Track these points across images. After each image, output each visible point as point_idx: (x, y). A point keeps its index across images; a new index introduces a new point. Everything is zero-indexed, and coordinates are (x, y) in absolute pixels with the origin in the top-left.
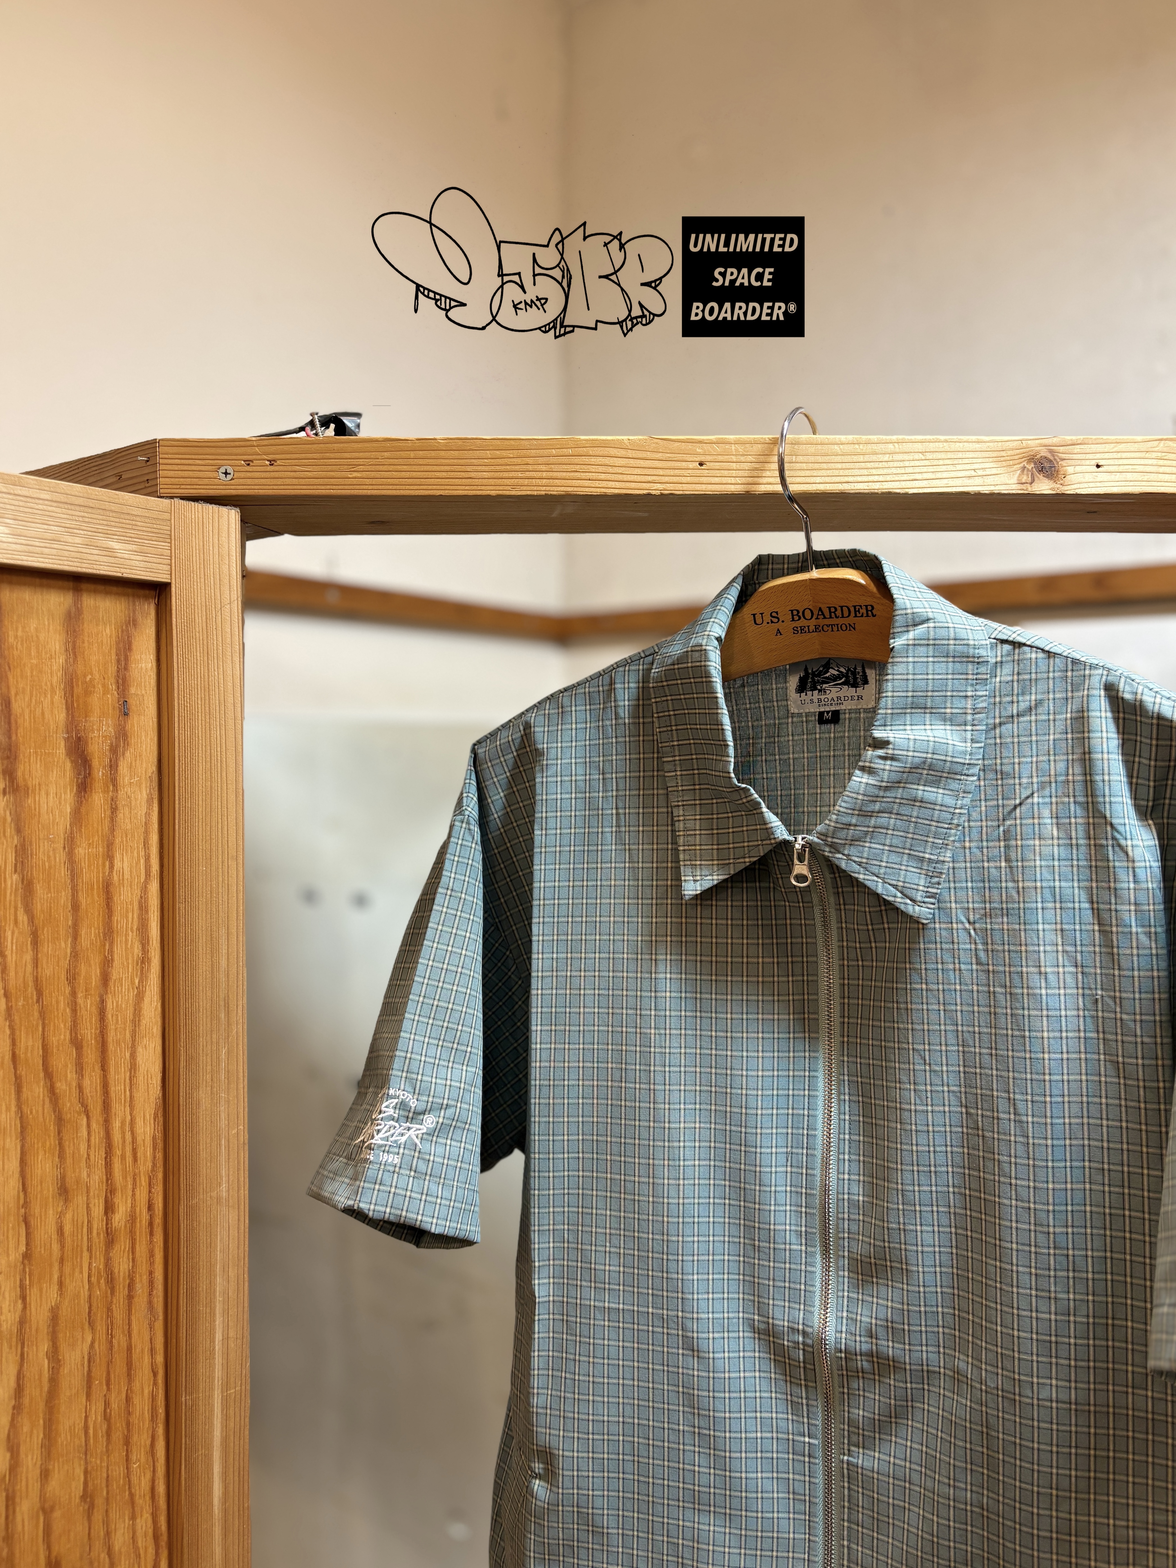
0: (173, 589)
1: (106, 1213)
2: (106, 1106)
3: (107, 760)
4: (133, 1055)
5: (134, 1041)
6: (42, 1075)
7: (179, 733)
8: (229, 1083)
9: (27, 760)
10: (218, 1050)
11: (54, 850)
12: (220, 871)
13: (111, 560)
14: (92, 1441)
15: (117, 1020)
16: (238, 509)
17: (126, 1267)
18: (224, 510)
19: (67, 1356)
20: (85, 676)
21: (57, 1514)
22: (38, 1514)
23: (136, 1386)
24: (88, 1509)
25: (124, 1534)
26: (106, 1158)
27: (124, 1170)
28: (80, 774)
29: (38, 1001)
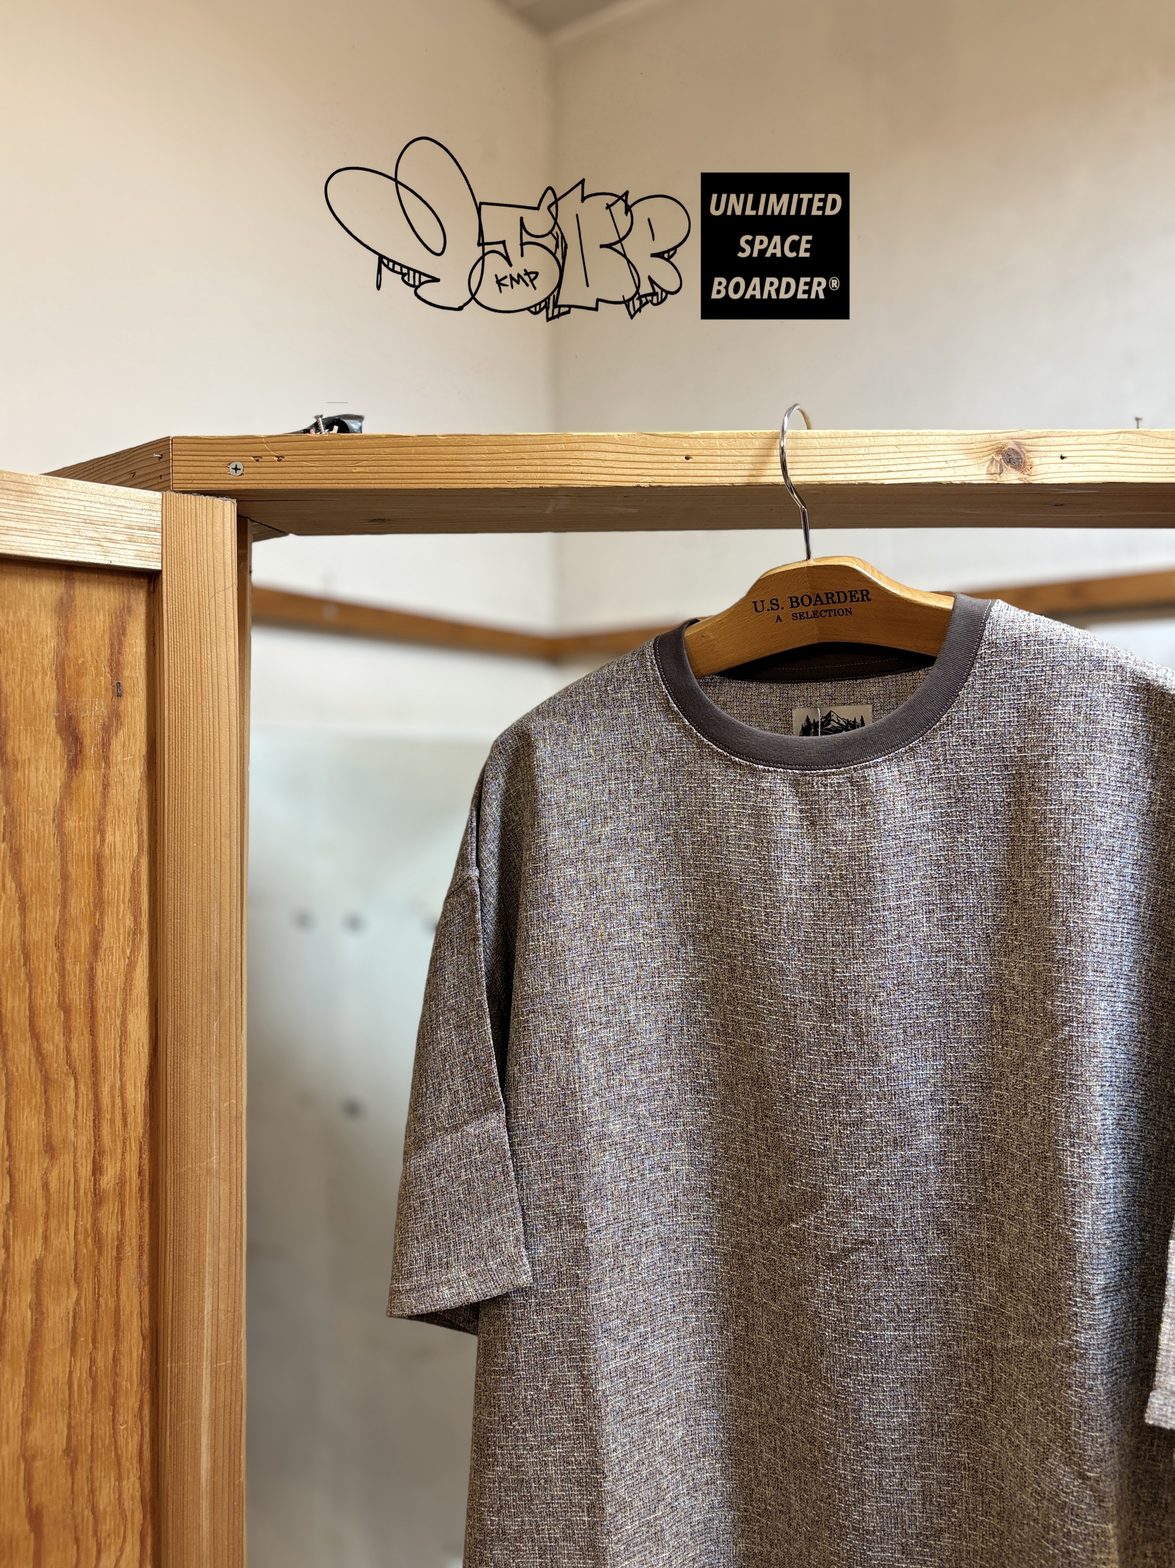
0: (164, 577)
1: (94, 1174)
2: (95, 1070)
3: (99, 739)
4: (124, 1023)
5: (124, 1009)
6: (28, 1035)
7: (169, 713)
8: (220, 1056)
9: (16, 736)
10: (209, 1022)
11: (43, 822)
12: (212, 847)
13: (99, 548)
14: (76, 1397)
15: (107, 988)
16: (235, 501)
17: (114, 1228)
18: (218, 501)
19: (51, 1309)
20: (77, 659)
21: (38, 1464)
22: (18, 1461)
23: (124, 1348)
24: (72, 1464)
25: (109, 1493)
26: (94, 1120)
27: (113, 1134)
28: (70, 751)
29: (25, 965)
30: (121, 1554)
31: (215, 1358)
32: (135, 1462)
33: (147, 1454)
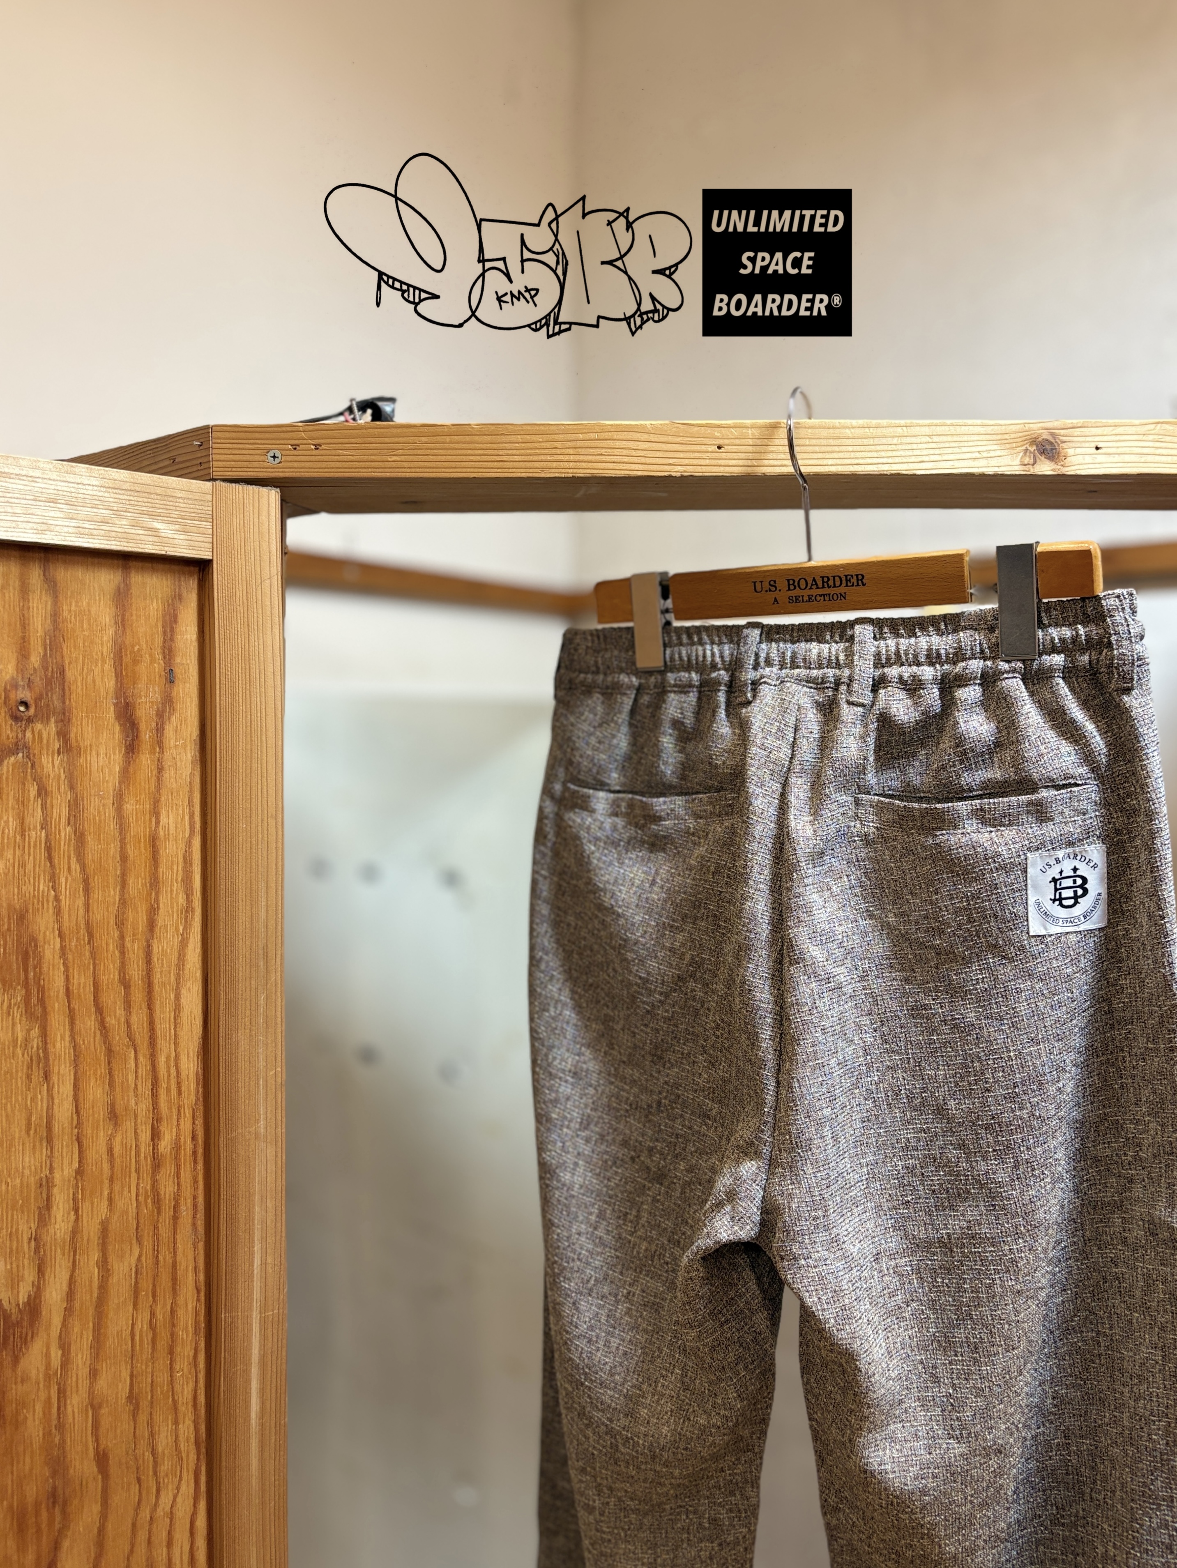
0: (215, 566)
1: (153, 1139)
2: (152, 1042)
3: (154, 724)
4: (177, 997)
5: (178, 984)
6: (93, 1009)
7: (220, 699)
8: (267, 1027)
9: (79, 723)
10: (257, 995)
11: (104, 805)
12: (260, 828)
13: (156, 539)
14: (138, 1348)
15: (163, 964)
16: (278, 490)
17: (172, 1189)
18: (264, 490)
19: (116, 1267)
20: (133, 646)
21: (104, 1411)
22: (87, 1410)
23: (181, 1300)
24: (134, 1410)
25: (167, 1437)
26: (152, 1089)
27: (169, 1101)
28: (127, 737)
29: (89, 943)
30: (178, 1492)
31: (264, 1309)
32: (190, 1406)
33: (202, 1399)
